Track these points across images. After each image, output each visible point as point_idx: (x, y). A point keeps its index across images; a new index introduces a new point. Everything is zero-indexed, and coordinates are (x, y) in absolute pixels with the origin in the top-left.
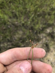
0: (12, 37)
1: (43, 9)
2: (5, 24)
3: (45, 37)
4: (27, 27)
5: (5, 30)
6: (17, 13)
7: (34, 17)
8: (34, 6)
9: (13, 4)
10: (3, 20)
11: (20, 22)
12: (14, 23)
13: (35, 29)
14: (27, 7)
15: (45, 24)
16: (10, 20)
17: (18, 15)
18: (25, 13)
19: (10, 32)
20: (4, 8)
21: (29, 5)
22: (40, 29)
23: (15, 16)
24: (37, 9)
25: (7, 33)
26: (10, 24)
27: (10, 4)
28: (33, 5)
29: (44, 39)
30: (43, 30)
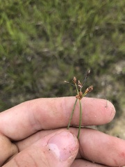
0: (35, 81)
1: (108, 17)
2: (20, 52)
3: (111, 83)
4: (71, 59)
5: (19, 65)
6: (48, 29)
7: (85, 37)
8: (88, 12)
9: (38, 8)
10: (15, 43)
11: (55, 49)
12: (40, 50)
13: (87, 64)
14: (69, 14)
15: (112, 52)
16: (31, 44)
17: (49, 32)
18: (66, 28)
19: (32, 70)
20: (18, 17)
21: (74, 8)
22: (99, 65)
23: (43, 35)
24: (93, 19)
25: (26, 74)
26: (32, 52)
27: (32, 7)
28: (83, 9)
29: (109, 88)
30: (106, 66)
